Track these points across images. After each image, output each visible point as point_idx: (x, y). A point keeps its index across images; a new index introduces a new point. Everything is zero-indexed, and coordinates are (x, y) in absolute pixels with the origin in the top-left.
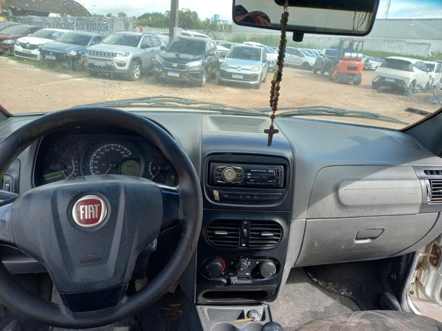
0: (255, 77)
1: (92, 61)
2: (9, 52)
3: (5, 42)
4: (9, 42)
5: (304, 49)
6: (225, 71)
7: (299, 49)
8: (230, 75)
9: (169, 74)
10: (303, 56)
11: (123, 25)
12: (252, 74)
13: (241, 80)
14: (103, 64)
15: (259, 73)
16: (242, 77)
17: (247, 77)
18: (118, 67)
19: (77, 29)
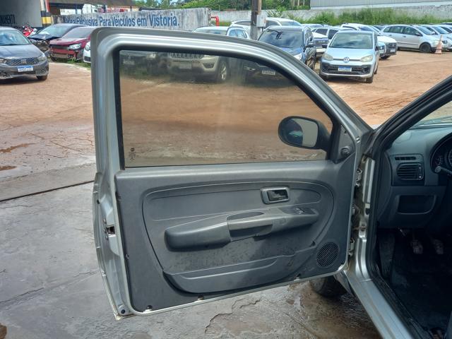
0: (367, 69)
1: (176, 64)
2: (74, 58)
3: (71, 47)
4: (76, 47)
5: (422, 26)
6: (329, 64)
7: (415, 26)
8: (335, 68)
9: (264, 73)
10: (422, 36)
11: (195, 17)
12: (363, 66)
13: (349, 73)
14: (189, 66)
15: (371, 63)
16: (350, 70)
17: (356, 69)
18: (206, 69)
19: (139, 25)
